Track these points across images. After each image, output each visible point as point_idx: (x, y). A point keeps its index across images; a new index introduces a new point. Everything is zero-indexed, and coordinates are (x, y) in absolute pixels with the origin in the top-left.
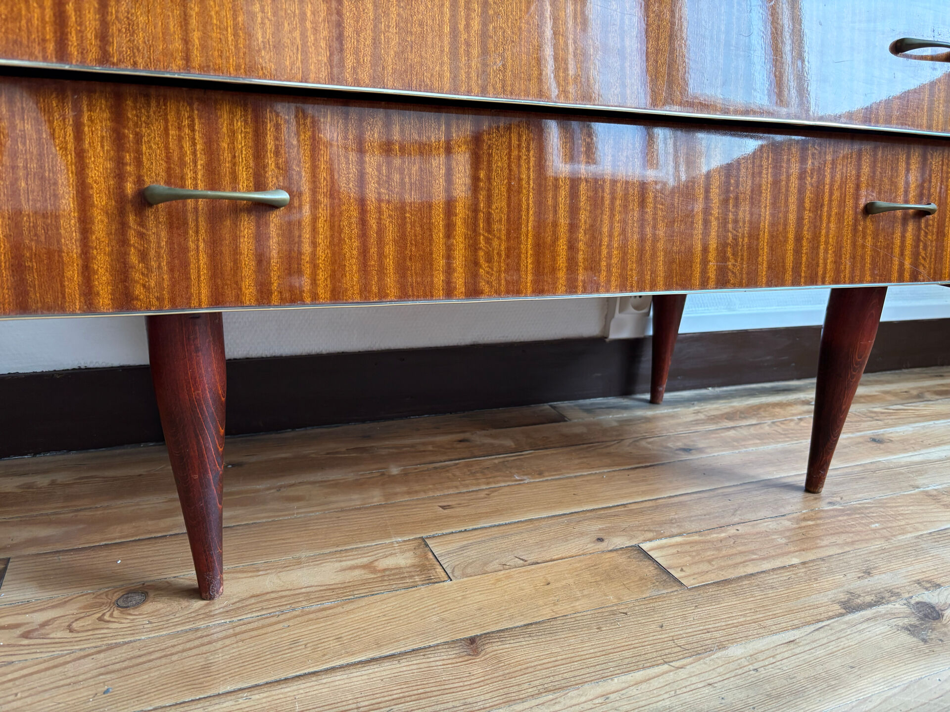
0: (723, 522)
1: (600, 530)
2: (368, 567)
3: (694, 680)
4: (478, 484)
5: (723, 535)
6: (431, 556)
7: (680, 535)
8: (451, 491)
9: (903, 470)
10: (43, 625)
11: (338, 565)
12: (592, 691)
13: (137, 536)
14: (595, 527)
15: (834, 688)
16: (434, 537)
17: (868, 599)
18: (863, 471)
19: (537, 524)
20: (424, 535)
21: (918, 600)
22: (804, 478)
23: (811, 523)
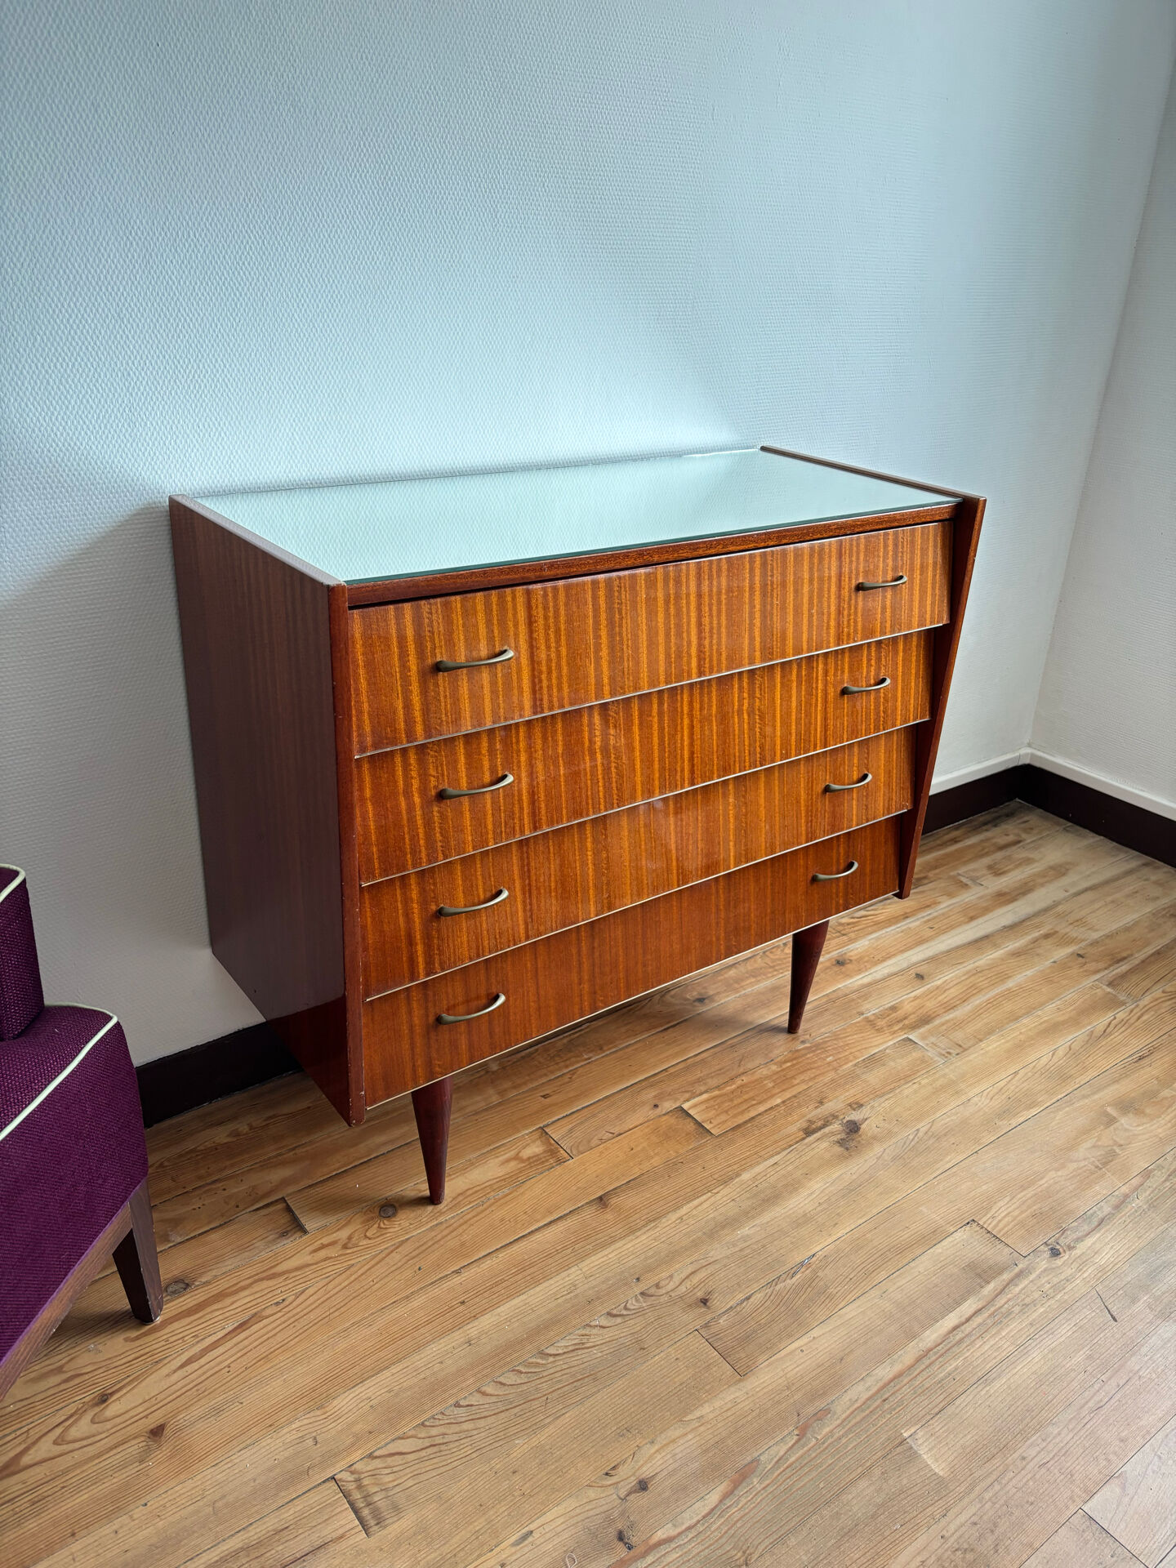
0: (734, 1073)
1: (655, 1097)
2: (516, 1158)
3: (725, 1199)
4: (558, 1070)
5: (734, 1087)
6: (553, 1141)
7: (706, 1092)
8: (544, 1080)
9: (854, 996)
10: (350, 1238)
12: (673, 1217)
13: (351, 1163)
14: (649, 1095)
15: (796, 1189)
17: (820, 1124)
18: (827, 1002)
19: (612, 1099)
20: (542, 1125)
21: (847, 1119)
22: (787, 1017)
23: (789, 1064)
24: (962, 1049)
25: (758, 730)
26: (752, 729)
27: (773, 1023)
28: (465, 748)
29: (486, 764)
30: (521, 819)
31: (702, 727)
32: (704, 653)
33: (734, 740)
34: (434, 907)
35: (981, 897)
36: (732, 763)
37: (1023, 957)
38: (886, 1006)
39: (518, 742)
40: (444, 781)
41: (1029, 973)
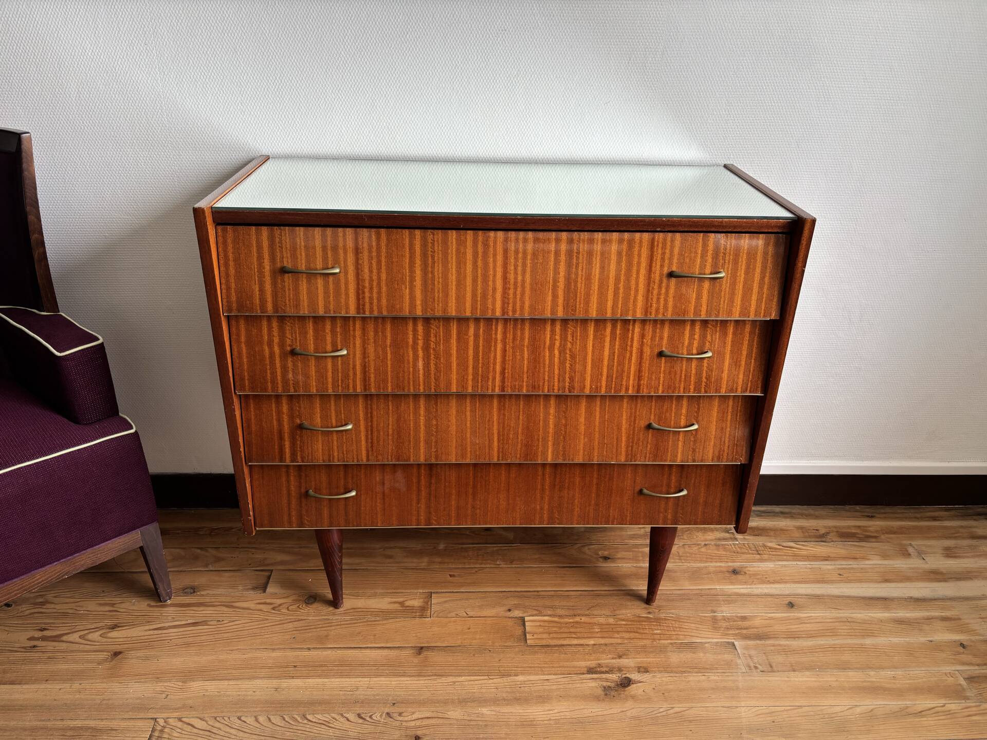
0: (579, 612)
1: (515, 604)
2: (402, 604)
3: (492, 685)
4: (476, 563)
5: (571, 620)
6: (430, 603)
7: (550, 616)
8: (462, 566)
9: (721, 598)
11: (390, 600)
12: (451, 679)
13: (319, 567)
14: (514, 601)
15: (544, 702)
16: (437, 593)
17: (604, 669)
19: (488, 594)
20: (433, 591)
21: (628, 675)
23: (624, 623)
24: (771, 669)
25: (568, 365)
26: (562, 363)
27: (641, 592)
28: (313, 326)
29: (329, 338)
30: (354, 381)
31: (514, 352)
32: (508, 299)
33: (544, 367)
34: (298, 421)
35: (910, 568)
36: (541, 384)
37: (903, 626)
38: (739, 615)
39: (354, 330)
40: (296, 343)
41: (895, 640)
